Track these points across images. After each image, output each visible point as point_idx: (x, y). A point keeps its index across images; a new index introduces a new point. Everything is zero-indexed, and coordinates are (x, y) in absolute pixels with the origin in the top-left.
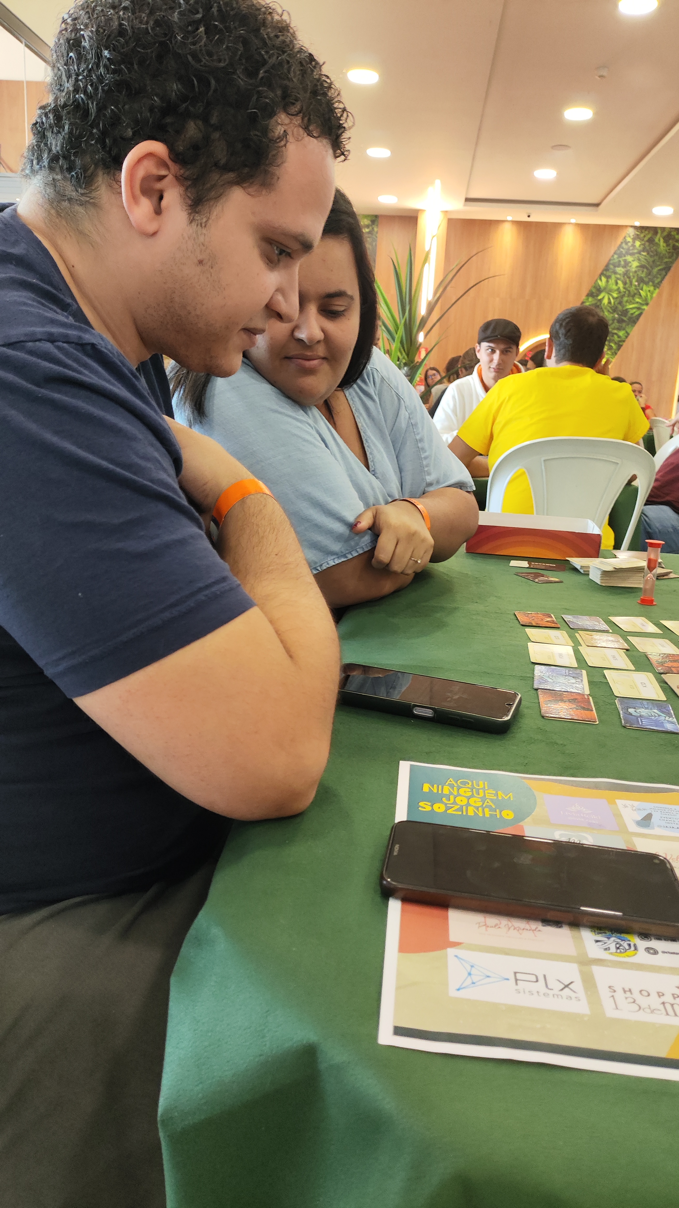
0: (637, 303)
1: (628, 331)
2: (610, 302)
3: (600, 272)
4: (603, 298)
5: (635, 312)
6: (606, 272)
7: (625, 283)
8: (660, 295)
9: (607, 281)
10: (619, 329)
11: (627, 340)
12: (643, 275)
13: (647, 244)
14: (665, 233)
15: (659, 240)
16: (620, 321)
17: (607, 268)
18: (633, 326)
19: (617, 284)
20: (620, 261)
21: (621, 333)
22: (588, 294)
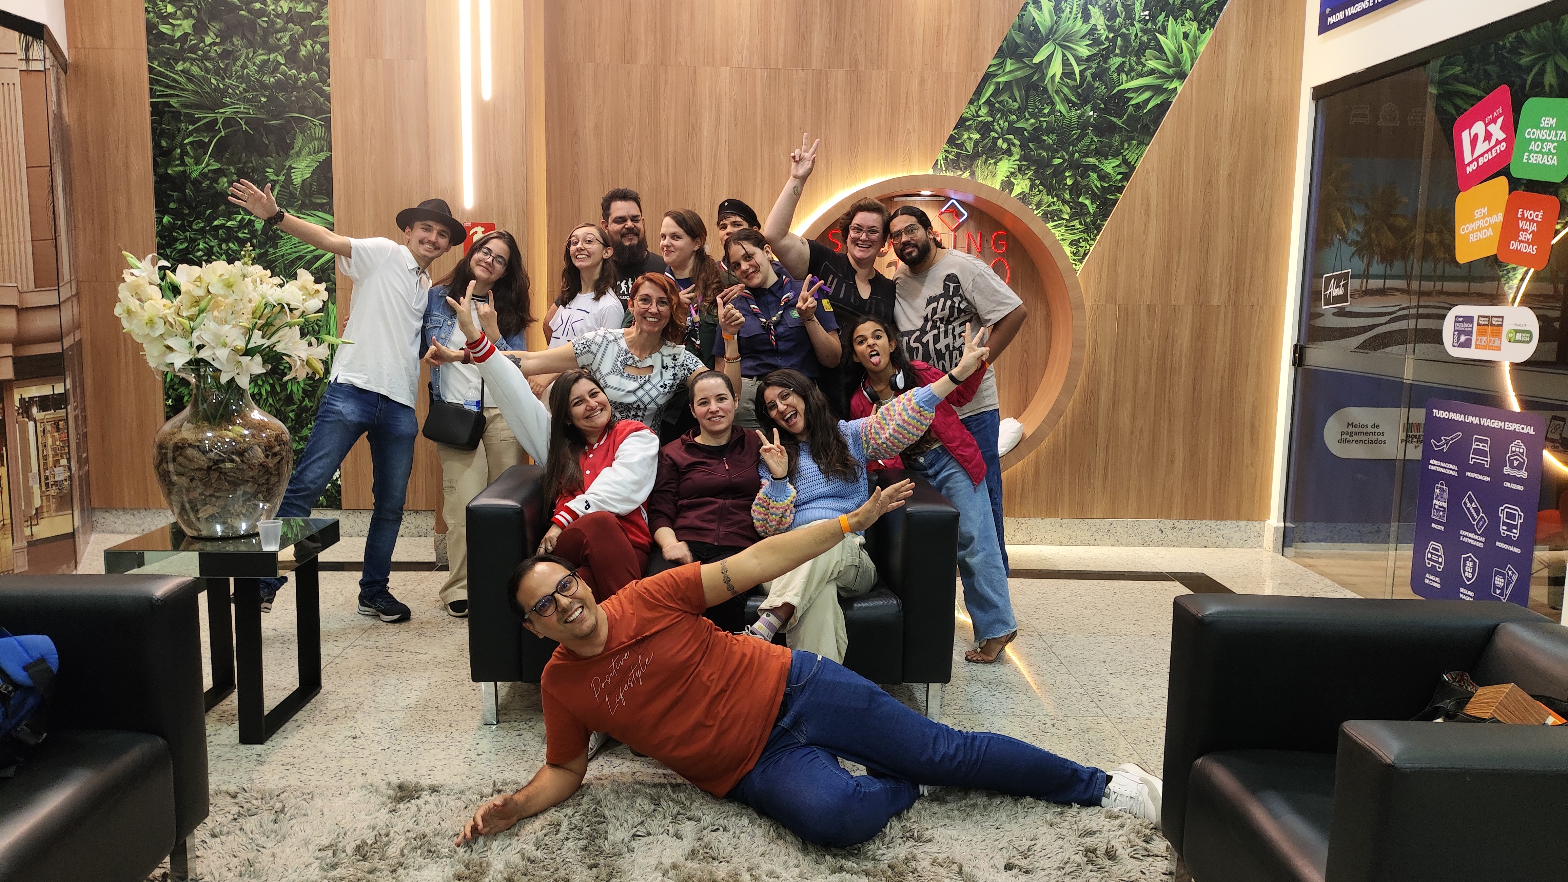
0: (1152, 72)
1: (1131, 158)
2: (1068, 74)
4: (1050, 58)
5: (1147, 101)
7: (1111, 15)
8: (1217, 46)
10: (1102, 153)
11: (1127, 185)
16: (1104, 129)
18: (1143, 143)
19: (1086, 16)
21: (1109, 166)
22: (1001, 49)
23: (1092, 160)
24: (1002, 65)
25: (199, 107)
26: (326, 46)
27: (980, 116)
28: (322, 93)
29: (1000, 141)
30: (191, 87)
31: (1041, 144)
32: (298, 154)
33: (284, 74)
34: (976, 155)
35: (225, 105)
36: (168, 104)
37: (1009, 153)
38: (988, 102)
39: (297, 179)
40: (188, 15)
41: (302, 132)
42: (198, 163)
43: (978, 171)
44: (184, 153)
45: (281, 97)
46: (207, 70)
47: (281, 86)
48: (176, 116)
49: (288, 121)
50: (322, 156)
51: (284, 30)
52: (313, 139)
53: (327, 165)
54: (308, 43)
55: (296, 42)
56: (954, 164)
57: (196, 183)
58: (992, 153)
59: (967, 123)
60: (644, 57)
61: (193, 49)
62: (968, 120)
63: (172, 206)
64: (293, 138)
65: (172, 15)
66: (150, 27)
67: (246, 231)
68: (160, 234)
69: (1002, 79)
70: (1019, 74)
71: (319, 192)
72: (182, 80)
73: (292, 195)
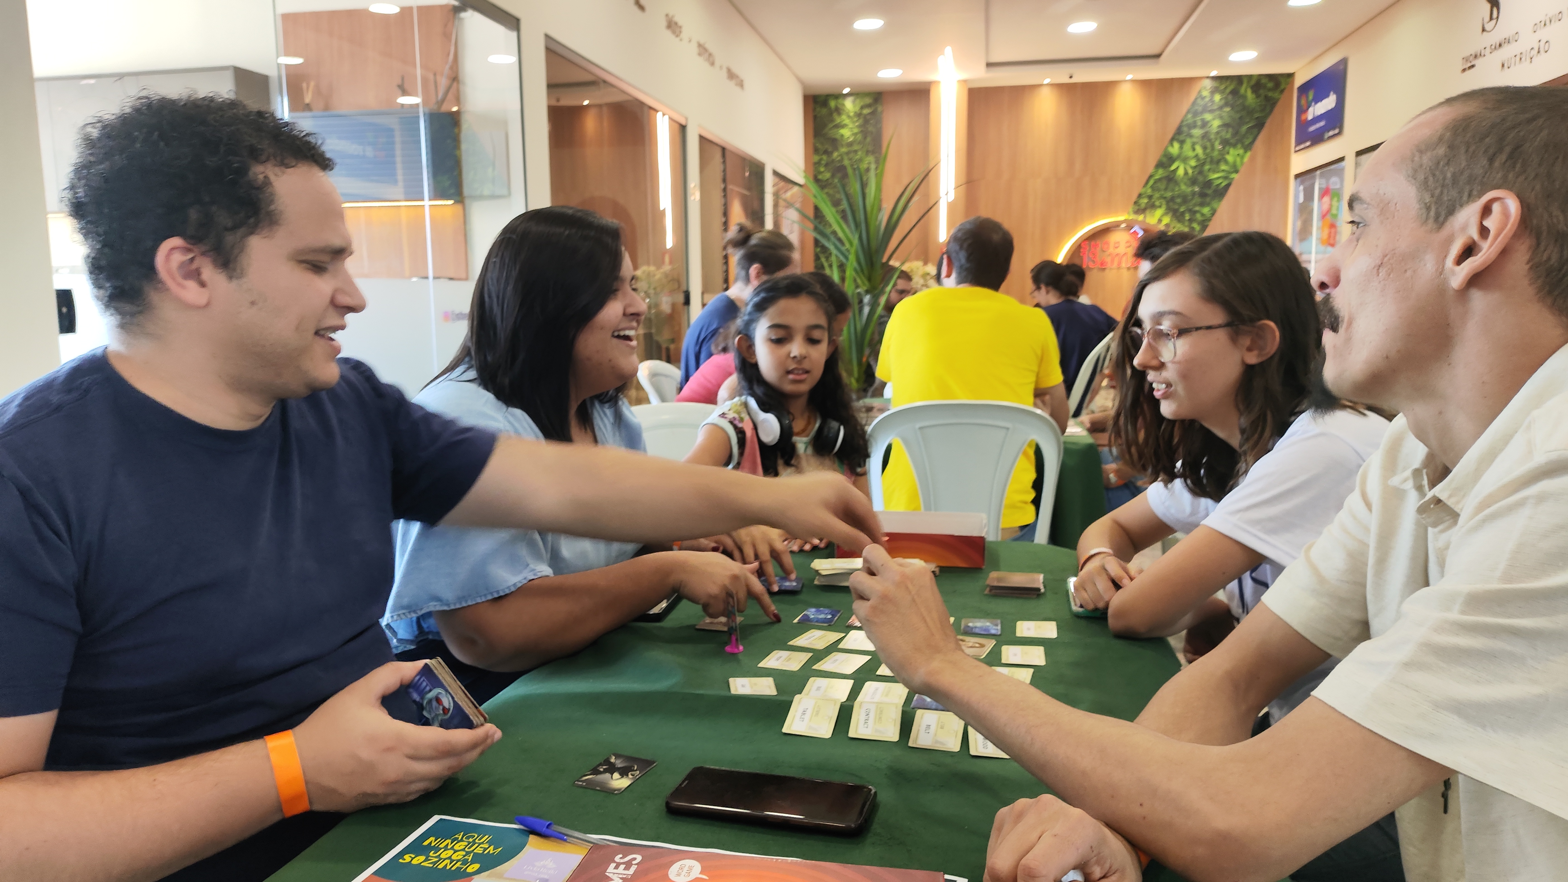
0: (1223, 171)
2: (1186, 173)
3: (1170, 136)
4: (1177, 168)
5: (1221, 183)
6: (1179, 135)
7: (1205, 148)
8: (1252, 159)
9: (1181, 148)
10: (1202, 205)
11: (1214, 218)
12: (1228, 136)
13: (1230, 97)
14: (1253, 82)
15: (1246, 91)
16: (1203, 195)
17: (1179, 131)
18: (1220, 200)
19: (1194, 150)
20: (1195, 122)
21: (1206, 210)
22: (1156, 165)
23: (1197, 208)
24: (1156, 172)
27: (1148, 192)
29: (1157, 202)
31: (1175, 203)
34: (1146, 208)
37: (1160, 207)
38: (1151, 187)
40: (829, 171)
43: (1147, 214)
56: (1135, 213)
58: (1153, 207)
60: (1006, 176)
62: (1143, 194)
69: (1157, 177)
70: (1165, 174)
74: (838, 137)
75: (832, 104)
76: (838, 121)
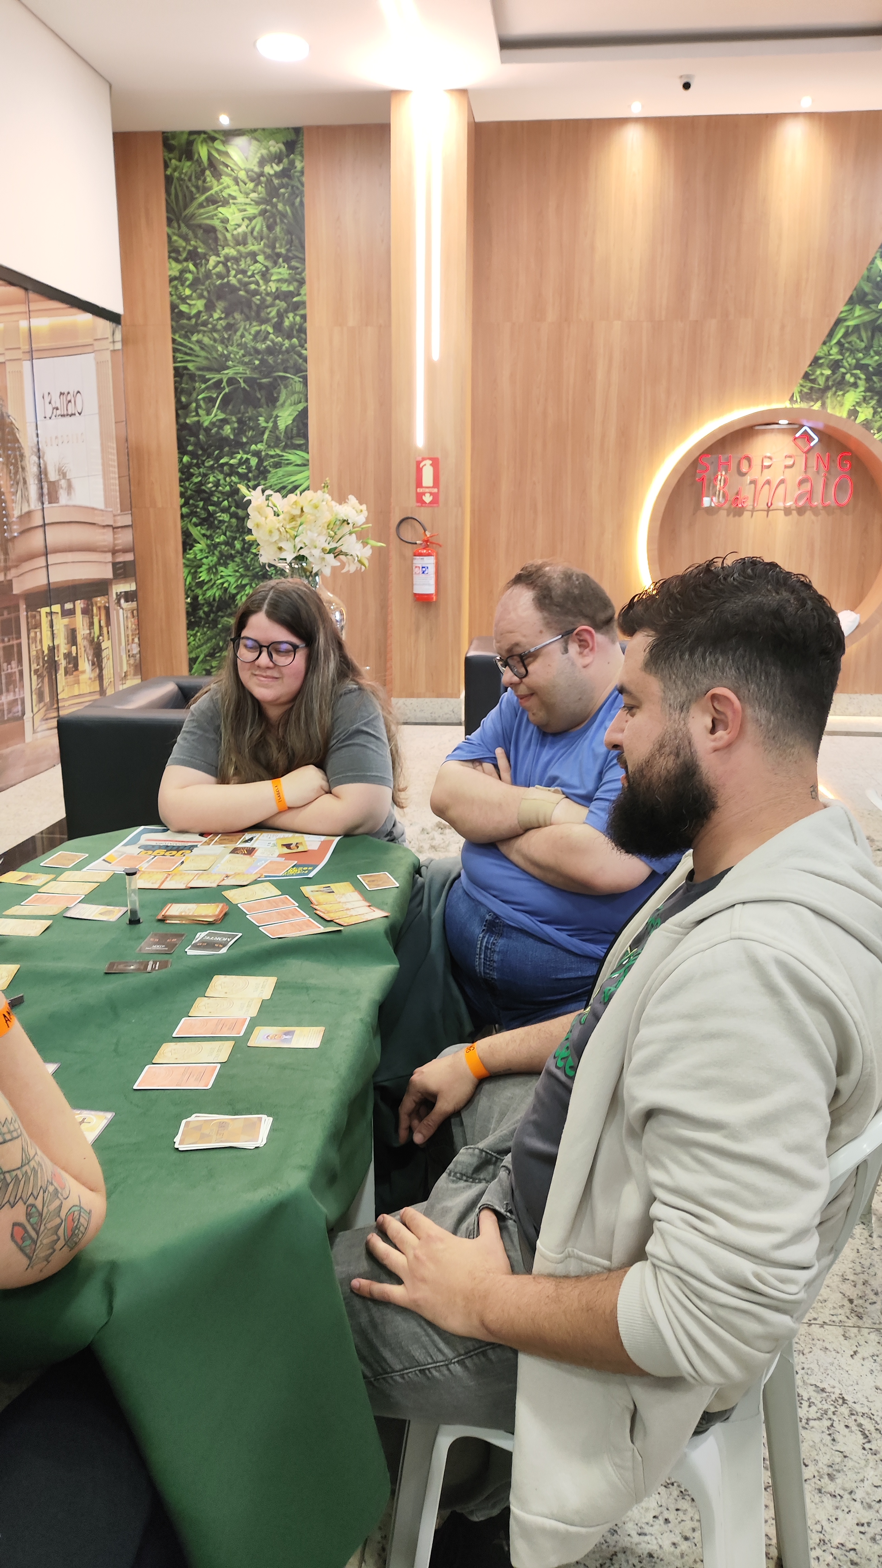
22: (851, 298)
24: (851, 310)
25: (209, 369)
26: (304, 317)
27: (830, 355)
28: (300, 355)
29: (848, 376)
30: (203, 353)
32: (283, 405)
33: (272, 341)
34: (827, 388)
35: (228, 368)
36: (186, 368)
37: (855, 385)
38: (839, 343)
39: (282, 425)
40: (201, 296)
41: (286, 387)
42: (208, 414)
43: (828, 401)
44: (198, 406)
45: (270, 360)
46: (215, 340)
47: (270, 351)
48: (192, 377)
49: (275, 379)
50: (300, 407)
51: (272, 305)
52: (293, 393)
53: (304, 414)
54: (291, 315)
55: (281, 315)
56: (806, 397)
57: (207, 430)
58: (841, 385)
59: (821, 361)
60: (551, 316)
61: (205, 324)
62: (820, 358)
63: (190, 448)
64: (279, 393)
65: (189, 297)
66: (174, 307)
67: (244, 467)
68: (181, 471)
69: (851, 323)
70: (867, 318)
71: (298, 435)
72: (197, 348)
73: (278, 439)
74: (216, 223)
75: (203, 151)
76: (216, 188)
